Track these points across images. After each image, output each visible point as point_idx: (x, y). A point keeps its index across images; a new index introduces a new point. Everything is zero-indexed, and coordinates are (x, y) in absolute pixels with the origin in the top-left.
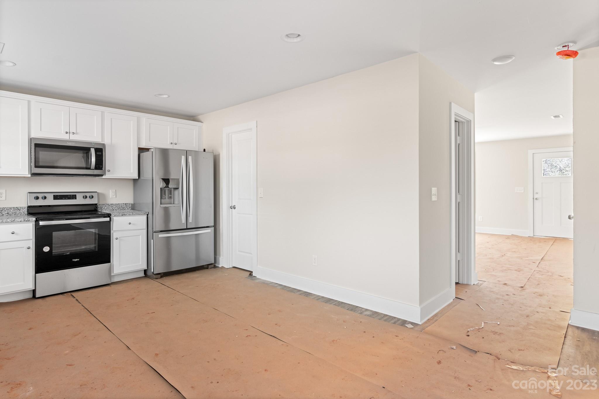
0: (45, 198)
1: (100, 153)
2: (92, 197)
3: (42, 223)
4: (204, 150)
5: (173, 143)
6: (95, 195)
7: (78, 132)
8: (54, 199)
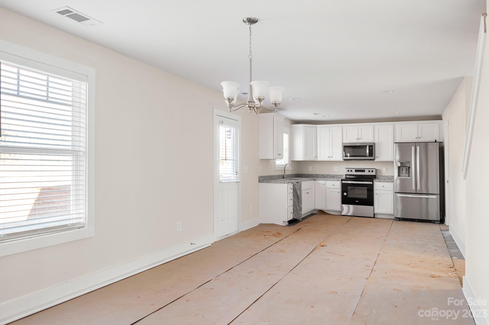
0: (352, 171)
2: (372, 171)
3: (343, 182)
4: (436, 140)
5: (417, 137)
6: (374, 170)
7: (362, 138)
8: (355, 172)
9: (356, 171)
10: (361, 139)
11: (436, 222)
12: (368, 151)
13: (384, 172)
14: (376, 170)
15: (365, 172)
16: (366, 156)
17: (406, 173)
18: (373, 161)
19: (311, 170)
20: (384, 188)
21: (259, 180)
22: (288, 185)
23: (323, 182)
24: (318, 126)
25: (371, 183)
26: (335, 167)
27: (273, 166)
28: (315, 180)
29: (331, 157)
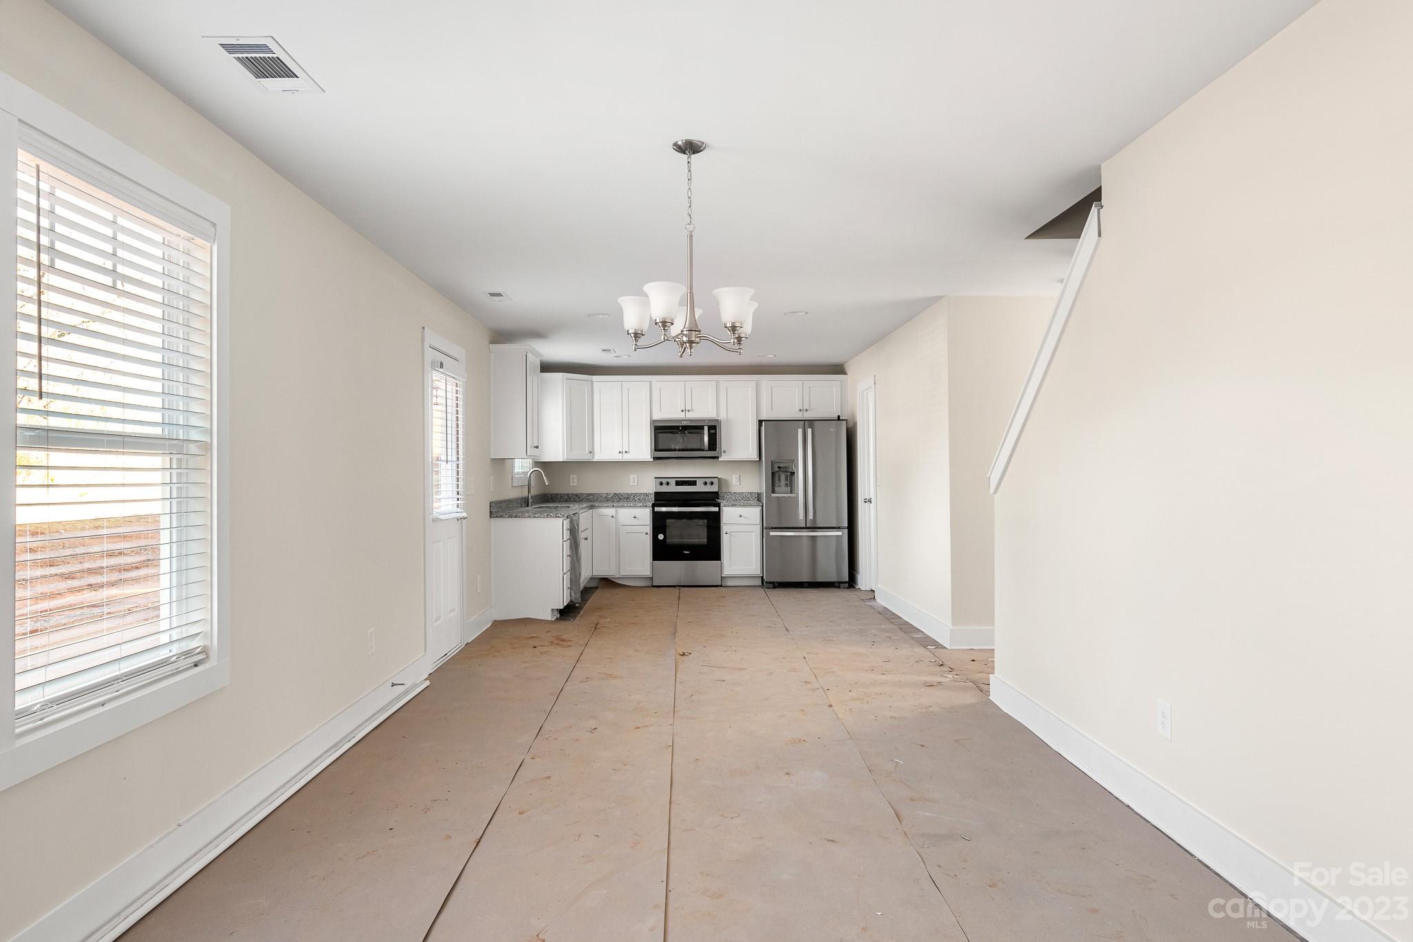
0: (668, 484)
1: (714, 431)
2: (712, 483)
3: (657, 509)
4: (839, 416)
5: (802, 409)
6: (716, 481)
7: (693, 408)
8: (676, 485)
9: (678, 483)
10: (692, 410)
11: (842, 585)
12: (706, 439)
13: (734, 483)
14: (719, 480)
15: (696, 485)
16: (703, 450)
17: (786, 485)
18: (716, 460)
19: (575, 484)
20: (742, 520)
21: (490, 512)
22: (564, 521)
23: (611, 511)
24: (595, 378)
25: (716, 509)
26: (632, 476)
27: (510, 476)
28: (592, 507)
29: (626, 452)
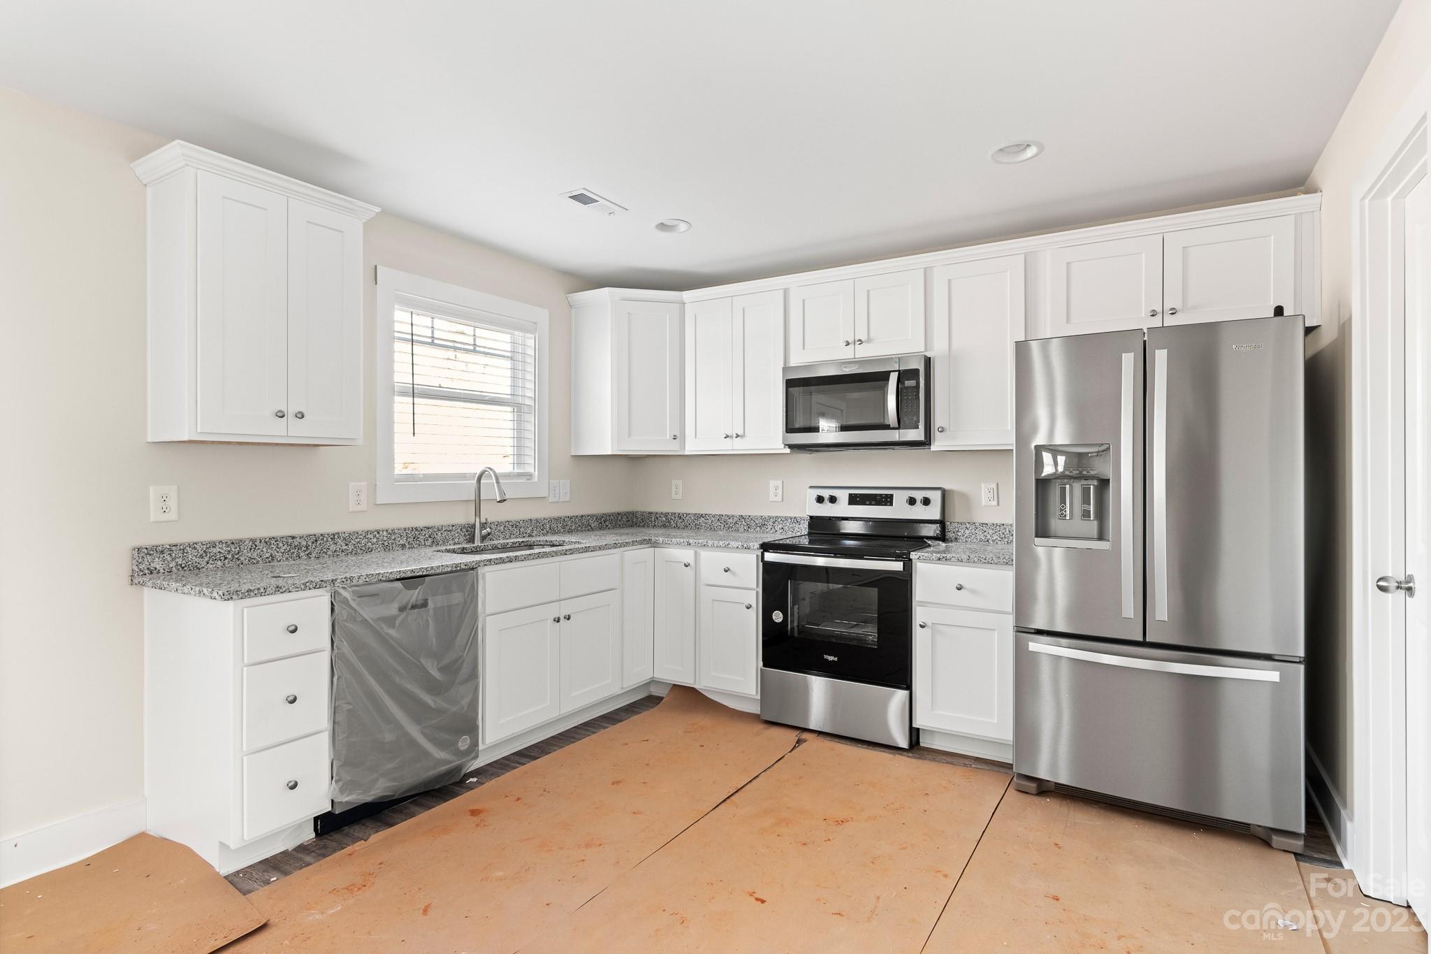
0: (833, 500)
1: (912, 385)
2: (926, 502)
3: (770, 557)
4: (1279, 312)
5: (1159, 309)
6: (936, 497)
7: (872, 335)
8: (850, 503)
9: (854, 500)
10: (869, 340)
12: (892, 401)
13: (983, 504)
14: (945, 494)
15: (891, 505)
16: (886, 427)
17: (1086, 514)
18: (920, 450)
20: (961, 598)
23: (686, 554)
24: (687, 295)
25: (897, 566)
28: (654, 545)
29: (738, 436)
